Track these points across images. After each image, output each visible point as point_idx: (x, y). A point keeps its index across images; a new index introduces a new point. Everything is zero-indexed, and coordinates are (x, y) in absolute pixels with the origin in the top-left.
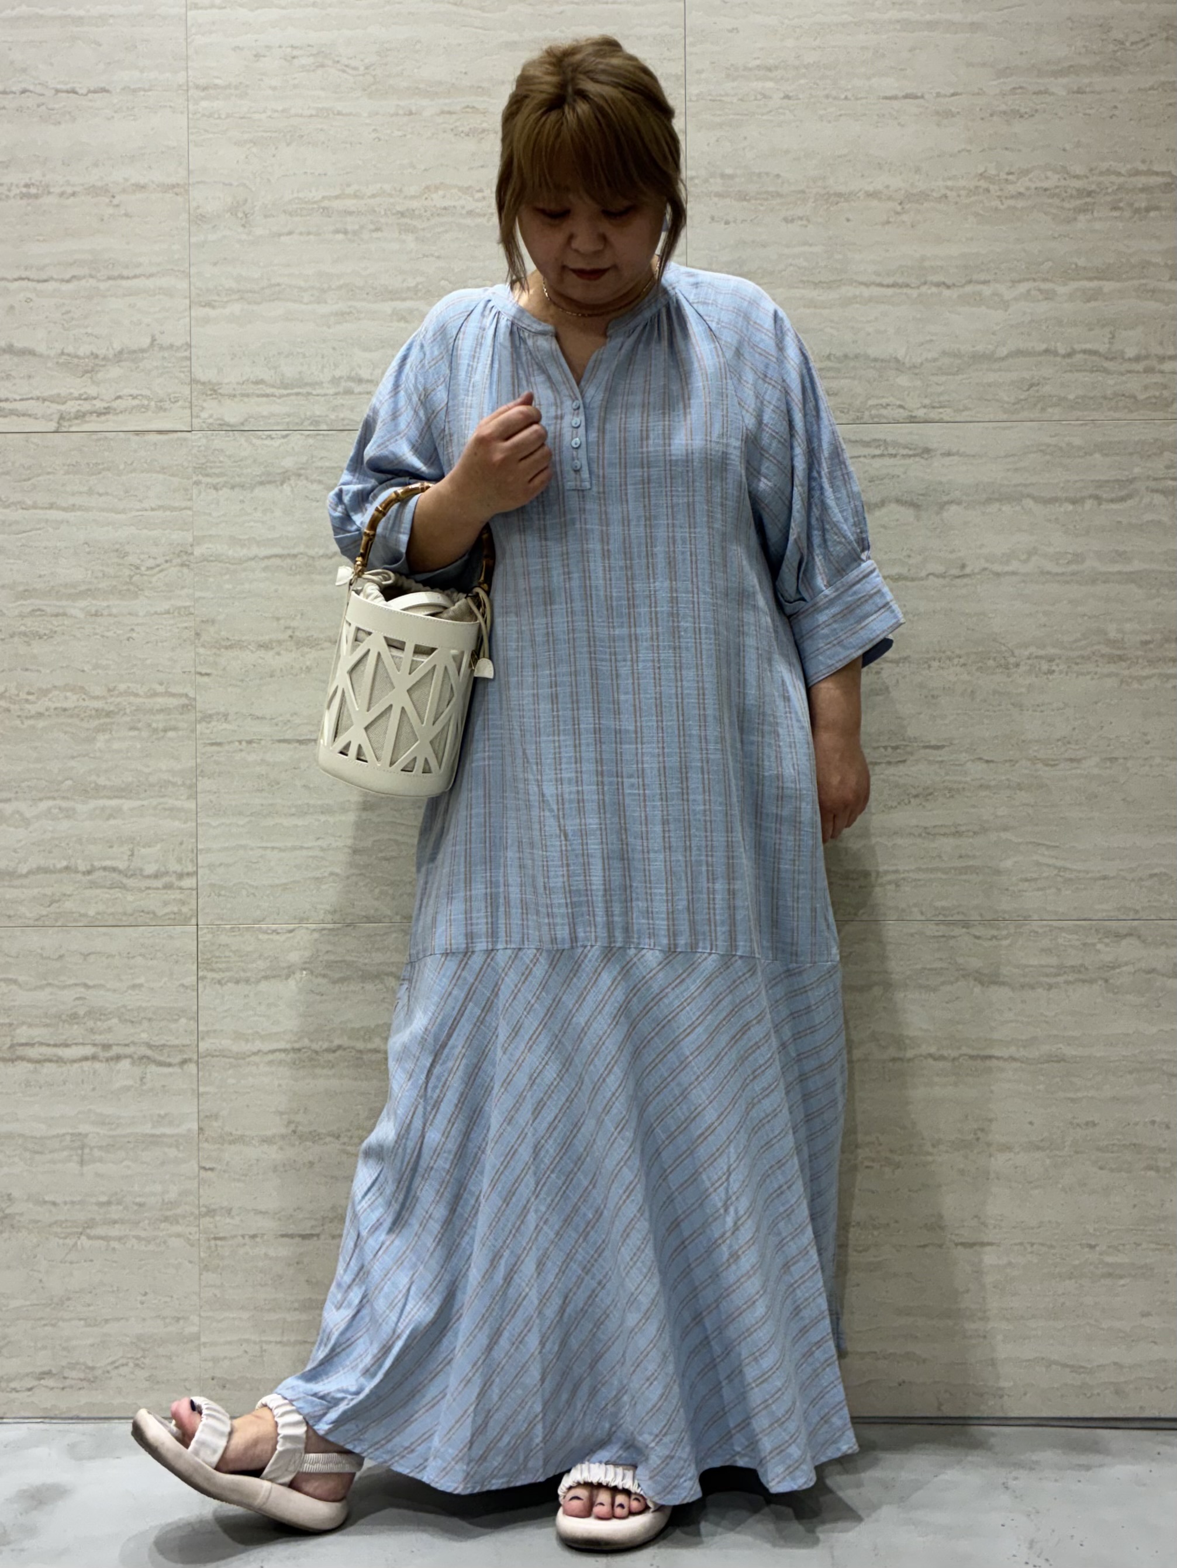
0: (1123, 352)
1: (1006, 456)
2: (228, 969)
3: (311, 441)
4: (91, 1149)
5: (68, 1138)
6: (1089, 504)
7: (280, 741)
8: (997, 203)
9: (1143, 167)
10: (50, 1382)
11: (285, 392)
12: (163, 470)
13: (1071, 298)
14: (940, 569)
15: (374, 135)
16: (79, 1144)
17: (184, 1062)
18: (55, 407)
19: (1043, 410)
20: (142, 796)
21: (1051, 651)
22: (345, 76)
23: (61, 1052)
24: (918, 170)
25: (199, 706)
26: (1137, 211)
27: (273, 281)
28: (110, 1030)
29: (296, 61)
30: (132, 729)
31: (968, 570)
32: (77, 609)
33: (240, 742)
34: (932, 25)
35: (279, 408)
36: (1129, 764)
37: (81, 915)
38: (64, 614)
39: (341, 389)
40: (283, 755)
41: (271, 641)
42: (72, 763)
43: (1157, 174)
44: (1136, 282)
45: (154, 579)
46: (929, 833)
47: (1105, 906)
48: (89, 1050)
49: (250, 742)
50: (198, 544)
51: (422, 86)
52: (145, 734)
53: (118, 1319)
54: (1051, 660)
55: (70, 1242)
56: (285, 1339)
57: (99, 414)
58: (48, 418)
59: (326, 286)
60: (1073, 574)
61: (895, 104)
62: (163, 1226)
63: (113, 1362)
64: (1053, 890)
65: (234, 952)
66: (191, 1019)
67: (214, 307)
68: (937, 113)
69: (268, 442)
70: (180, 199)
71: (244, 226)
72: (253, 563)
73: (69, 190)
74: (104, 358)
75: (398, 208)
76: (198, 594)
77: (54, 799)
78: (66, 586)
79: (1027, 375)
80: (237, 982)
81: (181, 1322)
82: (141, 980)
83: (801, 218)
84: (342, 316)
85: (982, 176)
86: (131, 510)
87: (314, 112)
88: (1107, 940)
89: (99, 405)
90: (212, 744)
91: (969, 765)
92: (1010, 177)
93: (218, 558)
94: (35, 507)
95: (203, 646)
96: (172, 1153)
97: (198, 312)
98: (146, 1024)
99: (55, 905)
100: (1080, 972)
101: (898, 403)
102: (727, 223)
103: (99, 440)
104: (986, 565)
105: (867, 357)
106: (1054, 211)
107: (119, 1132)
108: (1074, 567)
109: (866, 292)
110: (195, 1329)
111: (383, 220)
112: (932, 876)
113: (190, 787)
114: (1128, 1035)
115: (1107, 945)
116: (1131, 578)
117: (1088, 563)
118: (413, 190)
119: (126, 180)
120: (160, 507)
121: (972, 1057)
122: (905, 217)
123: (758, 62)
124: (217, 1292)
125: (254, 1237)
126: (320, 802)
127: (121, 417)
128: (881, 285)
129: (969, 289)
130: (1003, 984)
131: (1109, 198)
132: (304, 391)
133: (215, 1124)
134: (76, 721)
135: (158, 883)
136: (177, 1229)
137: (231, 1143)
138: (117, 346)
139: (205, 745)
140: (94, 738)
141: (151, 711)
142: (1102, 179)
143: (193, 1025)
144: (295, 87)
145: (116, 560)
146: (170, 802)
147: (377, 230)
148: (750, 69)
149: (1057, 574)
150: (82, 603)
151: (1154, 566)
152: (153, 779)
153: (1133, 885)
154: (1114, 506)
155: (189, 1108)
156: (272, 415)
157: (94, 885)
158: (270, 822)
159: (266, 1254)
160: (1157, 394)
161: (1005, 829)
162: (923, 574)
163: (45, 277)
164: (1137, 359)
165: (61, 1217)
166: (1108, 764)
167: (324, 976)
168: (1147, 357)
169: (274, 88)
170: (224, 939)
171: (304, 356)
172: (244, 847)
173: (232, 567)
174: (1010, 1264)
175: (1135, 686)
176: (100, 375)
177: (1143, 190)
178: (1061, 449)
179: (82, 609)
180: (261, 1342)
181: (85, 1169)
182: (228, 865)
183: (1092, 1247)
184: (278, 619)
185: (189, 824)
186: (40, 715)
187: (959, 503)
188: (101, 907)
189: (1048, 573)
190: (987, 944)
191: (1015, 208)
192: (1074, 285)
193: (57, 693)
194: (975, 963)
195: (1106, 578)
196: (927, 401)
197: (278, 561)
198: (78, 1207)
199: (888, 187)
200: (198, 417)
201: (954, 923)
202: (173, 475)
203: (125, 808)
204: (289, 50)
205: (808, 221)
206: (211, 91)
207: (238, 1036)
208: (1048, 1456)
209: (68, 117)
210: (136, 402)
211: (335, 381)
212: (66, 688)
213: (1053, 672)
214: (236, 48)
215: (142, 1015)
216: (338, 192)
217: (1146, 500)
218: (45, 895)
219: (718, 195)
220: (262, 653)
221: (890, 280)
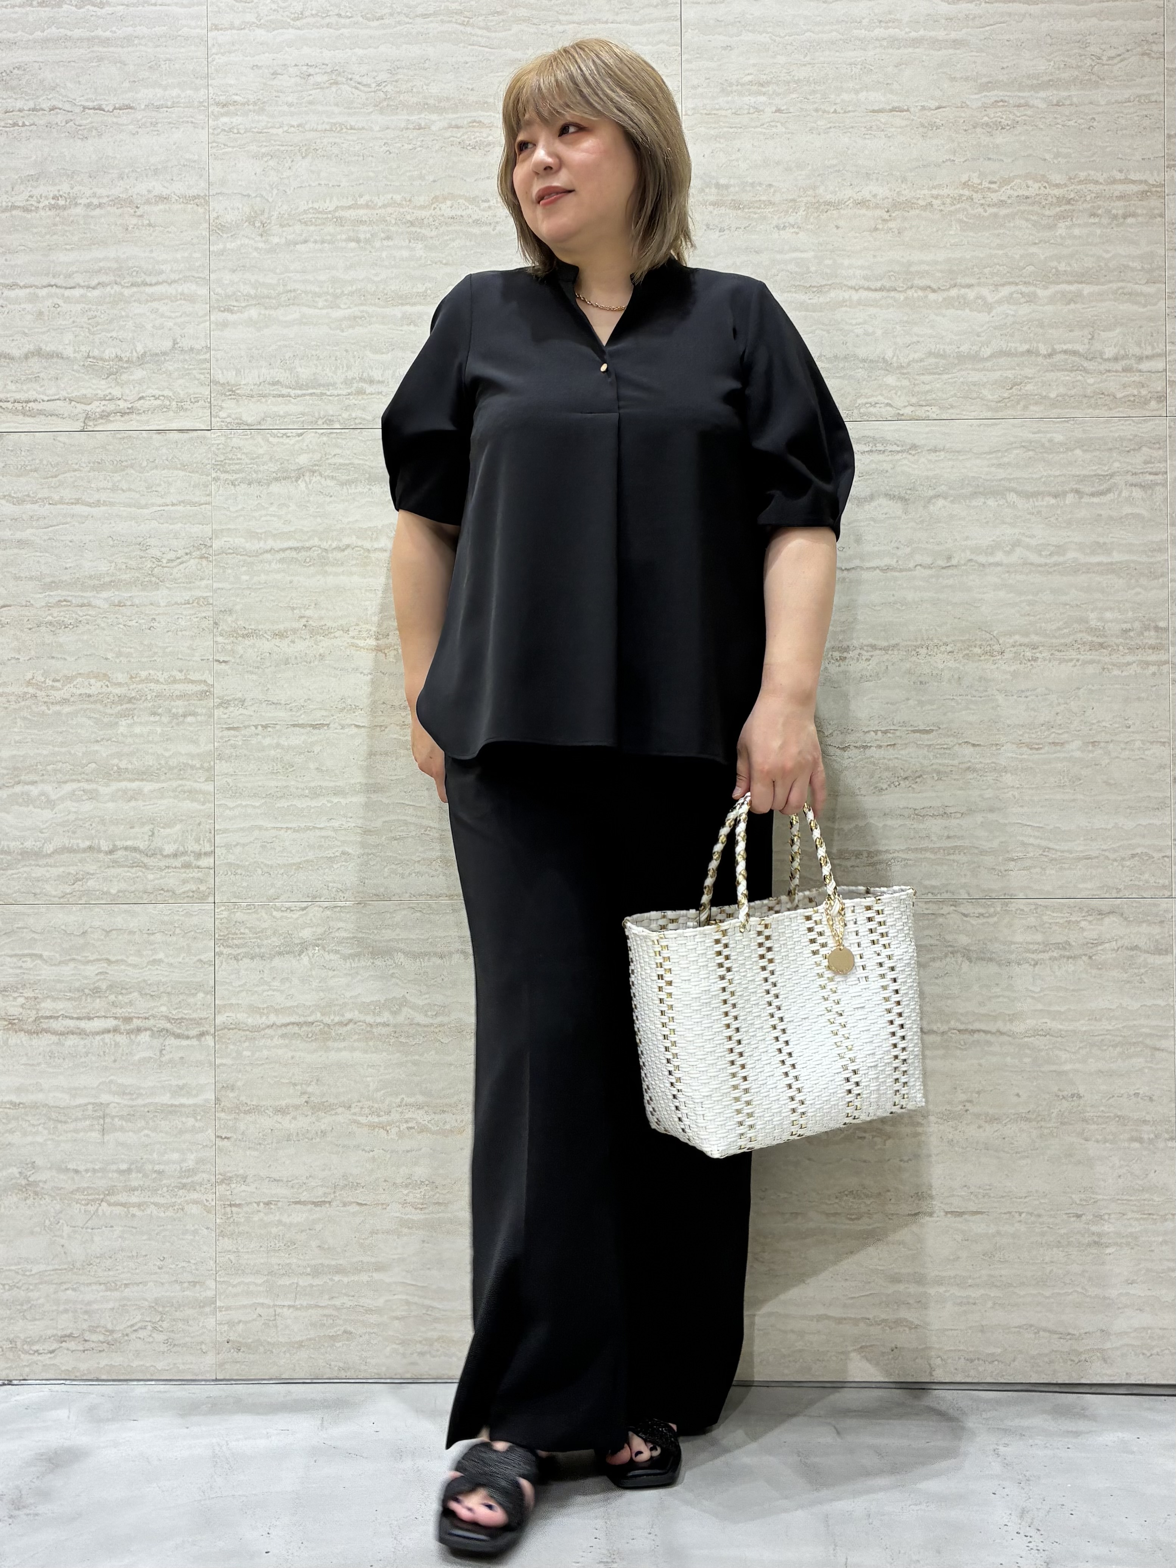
0: (1101, 353)
1: (990, 453)
2: (244, 945)
3: (325, 439)
4: (113, 1118)
5: (90, 1107)
6: (1070, 498)
7: (294, 726)
8: (980, 210)
9: (1119, 176)
10: (72, 1345)
11: (299, 392)
12: (184, 467)
13: (1052, 300)
14: (928, 560)
15: (385, 148)
16: (101, 1112)
17: (202, 1034)
18: (80, 407)
19: (1026, 407)
20: (163, 778)
21: (1035, 638)
22: (357, 92)
23: (83, 1024)
24: (904, 180)
25: (217, 691)
26: (1115, 217)
27: (289, 288)
28: (131, 1003)
29: (311, 80)
30: (154, 714)
31: (954, 562)
32: (101, 599)
33: (256, 727)
34: (916, 42)
35: (294, 408)
36: (1111, 746)
37: (104, 893)
38: (89, 605)
39: (353, 390)
40: (297, 738)
41: (286, 631)
42: (96, 747)
43: (1133, 182)
44: (1114, 286)
45: (175, 570)
46: (918, 815)
47: (1089, 885)
48: (111, 1023)
49: (265, 727)
50: (217, 537)
51: (431, 102)
52: (165, 719)
53: (138, 1284)
54: (1034, 647)
55: (92, 1209)
56: (297, 1303)
57: (123, 414)
58: (74, 418)
59: (339, 291)
60: (1055, 565)
61: (883, 118)
62: (181, 1192)
63: (132, 1326)
64: (1038, 870)
65: (249, 928)
66: (207, 993)
67: (232, 312)
68: (923, 125)
69: (285, 440)
70: (201, 210)
71: (262, 235)
72: (268, 556)
73: (95, 201)
74: (127, 362)
75: (408, 217)
76: (215, 585)
77: (79, 781)
78: (90, 577)
79: (1010, 374)
80: (252, 958)
81: (198, 1286)
82: (161, 955)
83: (793, 226)
84: (354, 320)
85: (965, 185)
86: (153, 505)
87: (328, 127)
88: (1090, 918)
89: (122, 405)
90: (229, 729)
91: (956, 748)
92: (992, 186)
93: (235, 551)
94: (61, 502)
95: (221, 635)
96: (191, 1122)
97: (217, 316)
98: (165, 998)
99: (80, 883)
100: (1065, 949)
101: (886, 401)
102: (722, 230)
103: (124, 438)
104: (973, 557)
105: (855, 356)
106: (1034, 218)
107: (140, 1102)
108: (1055, 559)
109: (855, 296)
110: (210, 1294)
111: (393, 229)
112: (920, 856)
113: (208, 770)
114: (1113, 1010)
115: (1090, 922)
116: (1111, 569)
117: (1071, 555)
118: (422, 200)
119: (149, 191)
120: (180, 502)
121: (959, 1031)
122: (892, 225)
123: (750, 78)
124: (232, 1257)
125: (267, 1204)
126: (332, 784)
127: (144, 417)
128: (869, 289)
129: (954, 292)
130: (991, 960)
131: (1087, 206)
132: (318, 391)
133: (231, 1095)
134: (99, 706)
135: (177, 863)
136: (195, 1196)
137: (245, 1112)
138: (140, 349)
139: (223, 729)
140: (117, 723)
141: (171, 698)
142: (1079, 187)
143: (210, 998)
144: (311, 103)
145: (138, 553)
146: (189, 785)
147: (388, 238)
148: (743, 85)
149: (1040, 565)
150: (104, 595)
151: (1135, 558)
152: (173, 762)
153: (1115, 864)
154: (1095, 500)
155: (206, 1079)
156: (287, 414)
157: (116, 863)
158: (283, 803)
159: (280, 1221)
160: (1136, 393)
161: (991, 810)
162: (911, 565)
163: (73, 285)
164: (1116, 359)
165: (86, 1185)
166: (1090, 748)
167: (337, 952)
168: (1125, 357)
169: (290, 105)
170: (239, 916)
171: (318, 358)
172: (260, 828)
173: (249, 559)
174: (998, 1233)
175: (1116, 672)
176: (124, 377)
177: (1120, 198)
178: (1043, 445)
179: (105, 599)
180: (274, 1305)
181: (107, 1138)
182: (244, 845)
183: (1079, 1216)
184: (293, 609)
185: (208, 805)
186: (65, 701)
187: (945, 498)
188: (123, 886)
189: (1032, 564)
190: (974, 922)
191: (996, 215)
192: (1053, 289)
193: (80, 680)
194: (964, 940)
195: (1088, 569)
196: (914, 400)
197: (294, 554)
198: (100, 1174)
199: (875, 196)
200: (216, 417)
201: (943, 901)
202: (193, 472)
203: (146, 790)
204: (305, 68)
205: (799, 227)
206: (231, 107)
207: (254, 1009)
208: (1038, 1421)
209: (94, 133)
210: (158, 402)
211: (347, 382)
212: (89, 675)
213: (1035, 659)
214: (255, 67)
215: (162, 989)
216: (350, 202)
217: (1125, 494)
218: (69, 874)
219: (715, 204)
220: (277, 641)
221: (878, 285)
